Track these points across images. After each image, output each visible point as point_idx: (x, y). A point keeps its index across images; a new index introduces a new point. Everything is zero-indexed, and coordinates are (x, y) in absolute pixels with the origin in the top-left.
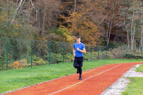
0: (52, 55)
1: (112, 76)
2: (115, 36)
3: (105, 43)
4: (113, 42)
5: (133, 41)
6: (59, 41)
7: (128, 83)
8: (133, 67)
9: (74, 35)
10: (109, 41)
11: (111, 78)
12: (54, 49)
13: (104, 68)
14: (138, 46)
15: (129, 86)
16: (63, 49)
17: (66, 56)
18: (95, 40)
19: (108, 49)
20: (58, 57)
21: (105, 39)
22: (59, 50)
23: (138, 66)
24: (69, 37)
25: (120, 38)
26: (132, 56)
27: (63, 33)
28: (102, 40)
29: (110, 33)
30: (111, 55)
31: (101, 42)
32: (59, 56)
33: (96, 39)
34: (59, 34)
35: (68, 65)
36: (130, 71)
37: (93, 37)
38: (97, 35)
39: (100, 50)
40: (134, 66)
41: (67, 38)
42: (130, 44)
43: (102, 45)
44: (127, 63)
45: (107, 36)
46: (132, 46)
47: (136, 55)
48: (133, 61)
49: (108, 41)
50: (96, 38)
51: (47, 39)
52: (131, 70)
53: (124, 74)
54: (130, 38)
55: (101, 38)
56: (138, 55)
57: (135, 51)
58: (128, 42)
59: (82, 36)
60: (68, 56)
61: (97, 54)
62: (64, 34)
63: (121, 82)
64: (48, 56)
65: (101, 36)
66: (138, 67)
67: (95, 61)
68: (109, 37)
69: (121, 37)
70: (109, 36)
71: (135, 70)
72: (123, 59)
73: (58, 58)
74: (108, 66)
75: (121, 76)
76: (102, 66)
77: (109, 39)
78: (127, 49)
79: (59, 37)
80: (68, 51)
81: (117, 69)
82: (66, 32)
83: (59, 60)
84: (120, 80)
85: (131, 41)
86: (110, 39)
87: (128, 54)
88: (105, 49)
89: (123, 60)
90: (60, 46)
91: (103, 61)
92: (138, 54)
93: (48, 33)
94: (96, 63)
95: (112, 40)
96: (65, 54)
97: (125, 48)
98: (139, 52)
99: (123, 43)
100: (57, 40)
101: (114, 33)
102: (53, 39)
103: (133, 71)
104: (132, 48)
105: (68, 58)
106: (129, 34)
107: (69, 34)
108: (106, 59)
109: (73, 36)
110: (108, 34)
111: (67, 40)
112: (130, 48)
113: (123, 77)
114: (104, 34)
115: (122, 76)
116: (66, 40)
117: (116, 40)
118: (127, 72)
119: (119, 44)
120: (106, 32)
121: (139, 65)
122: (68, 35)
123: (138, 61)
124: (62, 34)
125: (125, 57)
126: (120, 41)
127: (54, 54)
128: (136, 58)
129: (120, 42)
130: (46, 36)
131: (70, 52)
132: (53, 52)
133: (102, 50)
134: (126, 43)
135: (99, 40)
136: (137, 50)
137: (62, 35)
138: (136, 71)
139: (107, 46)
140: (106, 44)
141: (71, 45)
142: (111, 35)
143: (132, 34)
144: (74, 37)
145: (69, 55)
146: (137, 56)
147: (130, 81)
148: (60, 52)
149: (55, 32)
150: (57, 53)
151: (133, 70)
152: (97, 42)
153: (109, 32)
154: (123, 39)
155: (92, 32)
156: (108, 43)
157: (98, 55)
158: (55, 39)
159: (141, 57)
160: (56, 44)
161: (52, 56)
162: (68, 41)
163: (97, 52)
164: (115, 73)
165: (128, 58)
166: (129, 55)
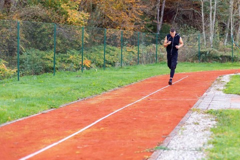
0: (34, 53)
1: (168, 109)
2: (175, 13)
3: (152, 28)
4: (169, 25)
5: (213, 23)
6: (50, 21)
7: (212, 130)
8: (216, 82)
9: (86, 9)
10: (161, 22)
11: (167, 113)
12: (37, 40)
13: (150, 84)
14: (222, 35)
15: (217, 140)
16: (59, 41)
17: (66, 57)
18: (132, 22)
19: (159, 40)
20: (49, 59)
21: (153, 18)
22: (51, 43)
23: (226, 78)
24: (74, 14)
25: (185, 17)
26: (211, 55)
27: (60, 5)
28: (146, 21)
29: (164, 6)
31: (145, 24)
32: (48, 57)
33: (134, 20)
34: (51, 6)
35: (65, 78)
36: (212, 92)
37: (128, 13)
38: (137, 10)
39: (141, 42)
40: (218, 78)
41: (68, 16)
42: (207, 29)
43: (146, 31)
44: (201, 71)
45: (157, 11)
46: (212, 33)
47: (220, 53)
48: (215, 67)
49: (159, 23)
50: (134, 16)
51: (21, 18)
52: (212, 89)
53: (199, 102)
54: (207, 16)
55: (145, 17)
56: (223, 52)
57: (216, 45)
58: (204, 24)
59: (103, 11)
60: (71, 57)
61: (136, 52)
62: (62, 6)
63: (193, 126)
64: (25, 56)
65: (145, 13)
66: (228, 81)
67: (131, 67)
68: (162, 15)
69: (188, 15)
70: (162, 12)
71: (222, 88)
72: (192, 62)
73: (48, 62)
74: (159, 80)
75: (191, 106)
76: (147, 80)
77: (161, 20)
78: (201, 40)
79: (49, 13)
80: (72, 45)
81: (181, 88)
82: (66, 3)
83: (49, 65)
84: (191, 120)
85: (208, 23)
86: (163, 20)
87: (203, 50)
88: (154, 42)
89: (192, 64)
90: (51, 34)
91: (150, 67)
92: (225, 50)
93: (25, 4)
94: (131, 72)
95: (168, 21)
96: (64, 52)
97: (197, 39)
98: (224, 47)
99: (192, 27)
100: (46, 20)
101: (173, 7)
102: (35, 17)
103: (218, 93)
104: (211, 38)
105: (70, 62)
106: (205, 8)
107: (74, 6)
108: (154, 63)
109: (82, 12)
110: (160, 9)
111: (69, 20)
112: (207, 38)
113: (198, 111)
114: (152, 7)
115: (194, 107)
116: (66, 19)
117: (176, 22)
118: (205, 94)
119: (183, 30)
120: (155, 4)
121: (228, 75)
122: (70, 9)
123: (225, 66)
124: (58, 7)
125: (196, 59)
126: (184, 23)
127: (38, 51)
128: (219, 59)
129: (185, 25)
130: (20, 12)
131: (75, 48)
132: (38, 47)
133: (147, 44)
134: (198, 28)
135: (140, 22)
136: (221, 44)
137: (56, 9)
138: (225, 92)
139: (159, 33)
140: (155, 30)
141: (77, 32)
142: (166, 11)
143: (211, 8)
144: (84, 14)
145: (73, 54)
146: (222, 56)
147: (214, 122)
148: (51, 48)
149: (42, 3)
150: (44, 49)
151: (218, 90)
152: (136, 24)
153: (161, 3)
154: (191, 19)
155: (124, 3)
156: (159, 28)
157: (138, 53)
158: (41, 17)
159: (231, 59)
160: (44, 30)
161: (34, 56)
162: (71, 23)
163: (135, 48)
164: (177, 99)
165: (203, 61)
166: (205, 53)
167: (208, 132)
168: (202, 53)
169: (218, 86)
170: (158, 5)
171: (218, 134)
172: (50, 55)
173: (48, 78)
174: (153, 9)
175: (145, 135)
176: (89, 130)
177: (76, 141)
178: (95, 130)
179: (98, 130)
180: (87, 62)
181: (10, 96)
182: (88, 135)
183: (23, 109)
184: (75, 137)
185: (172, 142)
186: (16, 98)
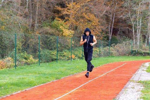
0: (47, 52)
1: (117, 80)
2: (119, 30)
3: (107, 38)
4: (115, 37)
5: (139, 35)
6: (54, 35)
7: (142, 91)
8: (142, 66)
9: (72, 29)
10: (111, 35)
11: (117, 82)
12: (48, 45)
13: (106, 67)
14: (144, 42)
15: (145, 96)
16: (59, 45)
17: (62, 53)
18: (96, 35)
19: (111, 45)
20: (54, 55)
21: (107, 33)
22: (55, 46)
24: (66, 31)
25: (124, 32)
26: (138, 52)
27: (59, 27)
28: (103, 34)
29: (112, 26)
30: (114, 52)
31: (103, 36)
33: (97, 34)
34: (55, 27)
35: (63, 64)
36: (140, 71)
37: (94, 31)
38: (99, 29)
39: (101, 46)
40: (143, 64)
41: (63, 32)
42: (136, 38)
43: (103, 40)
44: (133, 60)
45: (109, 29)
46: (139, 41)
47: (143, 51)
48: (140, 59)
49: (110, 35)
50: (97, 32)
51: (40, 34)
52: (140, 70)
53: (133, 77)
54: (136, 32)
55: (103, 32)
56: (145, 51)
57: (141, 47)
58: (134, 36)
59: (81, 30)
60: (65, 53)
61: (98, 51)
62: (60, 27)
63: (132, 89)
64: (42, 53)
65: (102, 30)
66: (148, 66)
67: (96, 59)
68: (112, 31)
69: (125, 31)
70: (112, 30)
71: (145, 69)
72: (128, 56)
73: (53, 56)
74: (111, 65)
75: (129, 79)
76: (105, 65)
77: (111, 34)
78: (133, 44)
79: (54, 31)
80: (65, 47)
81: (123, 69)
82: (62, 26)
83: (54, 58)
84: (130, 86)
85: (136, 35)
86: (112, 34)
87: (134, 50)
88: (108, 45)
89: (128, 57)
90: (55, 42)
91: (105, 59)
92: (145, 50)
93: (42, 27)
94: (96, 61)
95: (115, 35)
96: (61, 51)
97: (130, 44)
98: (145, 48)
99: (128, 37)
100: (52, 35)
101: (117, 27)
102: (47, 33)
103: (143, 72)
104: (138, 43)
105: (64, 56)
106: (134, 27)
107: (66, 27)
108: (108, 57)
109: (71, 30)
110: (111, 28)
111: (64, 34)
112: (136, 43)
113: (133, 81)
114: (106, 27)
115: (131, 79)
116: (62, 34)
117: (119, 35)
118: (136, 72)
119: (123, 39)
120: (108, 25)
121: (148, 63)
122: (65, 29)
123: (146, 58)
124: (58, 28)
125: (130, 54)
126: (123, 35)
127: (48, 50)
128: (143, 54)
129: (124, 36)
130: (39, 31)
131: (67, 49)
132: (48, 48)
133: (104, 46)
134: (131, 38)
135: (100, 35)
136: (144, 46)
137: (57, 29)
138: (147, 71)
139: (110, 41)
140: (108, 39)
141: (68, 40)
142: (114, 29)
143: (138, 27)
144: (71, 31)
145: (66, 52)
146: (144, 53)
147: (143, 87)
148: (55, 49)
149: (50, 26)
150: (51, 49)
151: (143, 70)
152: (98, 36)
153: (111, 25)
154: (127, 33)
155: (92, 25)
156: (110, 38)
157: (100, 51)
158: (49, 33)
159: (148, 54)
160: (51, 40)
161: (46, 53)
162: (65, 36)
163: (98, 48)
164: (122, 75)
165: (134, 55)
166: (135, 51)
167: (139, 92)
168: (134, 51)
169: (143, 69)
170: (110, 26)
171: (145, 93)
172: (55, 52)
173: (54, 64)
174: (107, 28)
175: (106, 94)
176: (77, 91)
177: (71, 96)
178: (80, 90)
179: (81, 90)
180: (73, 56)
181: (36, 73)
182: (77, 93)
183: (43, 79)
184: (70, 94)
185: (121, 97)
186: (39, 74)
